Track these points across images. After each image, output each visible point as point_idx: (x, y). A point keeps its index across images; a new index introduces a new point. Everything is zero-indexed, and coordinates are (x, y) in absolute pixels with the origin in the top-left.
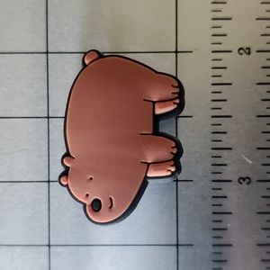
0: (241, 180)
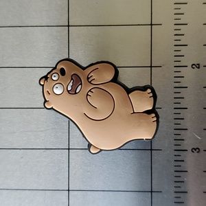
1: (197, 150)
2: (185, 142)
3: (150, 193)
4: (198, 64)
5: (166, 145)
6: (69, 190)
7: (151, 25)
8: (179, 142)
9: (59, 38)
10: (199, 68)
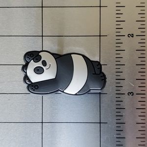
0: (129, 93)
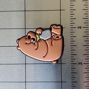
1: (81, 64)
2: (76, 60)
3: (61, 83)
4: (81, 27)
5: (68, 61)
6: (26, 82)
7: (60, 10)
8: (73, 60)
9: (21, 16)
10: (81, 28)
